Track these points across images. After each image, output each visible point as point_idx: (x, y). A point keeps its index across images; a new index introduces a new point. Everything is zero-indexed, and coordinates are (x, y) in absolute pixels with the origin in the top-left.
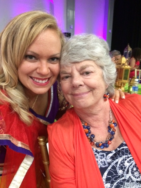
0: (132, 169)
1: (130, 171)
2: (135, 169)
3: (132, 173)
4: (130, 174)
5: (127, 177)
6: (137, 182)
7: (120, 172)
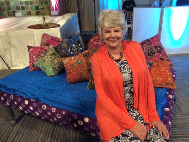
0: (127, 69)
1: (126, 69)
2: (129, 69)
3: (127, 70)
4: (126, 70)
5: (125, 71)
6: (129, 73)
7: (122, 69)
